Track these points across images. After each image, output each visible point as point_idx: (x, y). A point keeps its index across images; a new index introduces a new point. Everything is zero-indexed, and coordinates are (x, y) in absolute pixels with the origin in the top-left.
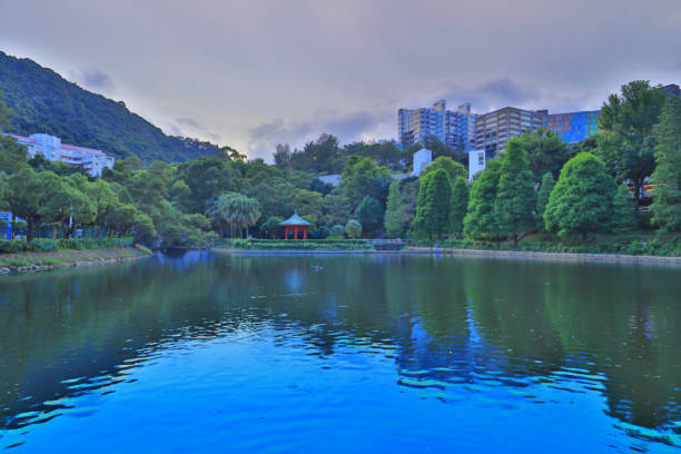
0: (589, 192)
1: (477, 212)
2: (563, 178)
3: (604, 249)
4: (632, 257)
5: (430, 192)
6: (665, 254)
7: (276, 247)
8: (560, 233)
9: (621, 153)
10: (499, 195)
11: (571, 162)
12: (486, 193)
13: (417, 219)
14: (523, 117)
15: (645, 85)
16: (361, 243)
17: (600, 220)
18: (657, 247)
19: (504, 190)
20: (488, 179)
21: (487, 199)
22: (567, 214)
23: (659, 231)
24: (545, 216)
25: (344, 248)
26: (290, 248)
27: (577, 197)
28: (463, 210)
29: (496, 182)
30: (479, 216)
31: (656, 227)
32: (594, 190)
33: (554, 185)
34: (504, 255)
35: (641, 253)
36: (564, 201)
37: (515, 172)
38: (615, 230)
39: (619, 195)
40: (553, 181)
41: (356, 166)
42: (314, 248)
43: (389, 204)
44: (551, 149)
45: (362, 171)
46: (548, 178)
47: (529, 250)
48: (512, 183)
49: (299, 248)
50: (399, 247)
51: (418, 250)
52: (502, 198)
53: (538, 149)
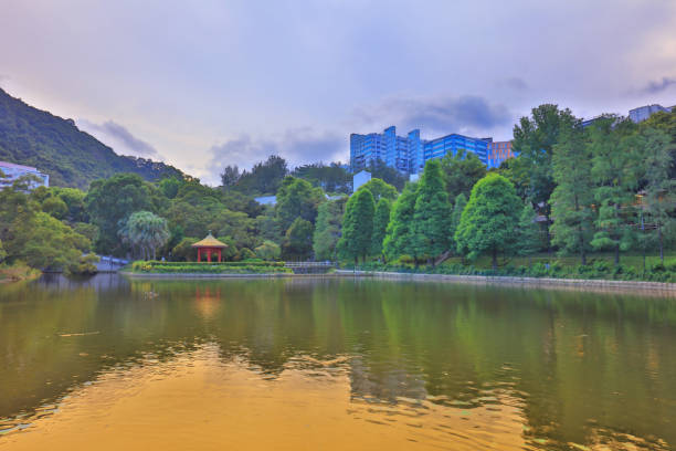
0: (497, 212)
1: (394, 234)
2: (473, 199)
3: (511, 272)
4: (534, 279)
5: (354, 213)
6: (564, 277)
7: (179, 271)
8: (469, 256)
9: (530, 174)
10: (416, 216)
11: (481, 182)
12: (403, 214)
13: (342, 241)
14: (467, 144)
15: (554, 108)
16: (276, 265)
17: (507, 241)
18: (558, 269)
19: (420, 211)
20: (407, 199)
21: (405, 221)
22: (475, 236)
23: (560, 253)
24: (456, 238)
25: (254, 271)
26: (193, 271)
27: (485, 218)
28: (383, 232)
29: (414, 203)
30: (396, 237)
31: (556, 248)
32: (501, 212)
33: (465, 205)
34: (419, 277)
35: (543, 275)
36: (473, 222)
37: (431, 193)
38: (520, 252)
39: (524, 216)
40: (464, 201)
41: (289, 187)
42: (221, 271)
43: (318, 225)
44: (471, 171)
45: (294, 192)
46: (461, 200)
47: (442, 272)
48: (428, 205)
49: (205, 271)
50: (326, 269)
51: (342, 273)
52: (418, 219)
53: (458, 170)
